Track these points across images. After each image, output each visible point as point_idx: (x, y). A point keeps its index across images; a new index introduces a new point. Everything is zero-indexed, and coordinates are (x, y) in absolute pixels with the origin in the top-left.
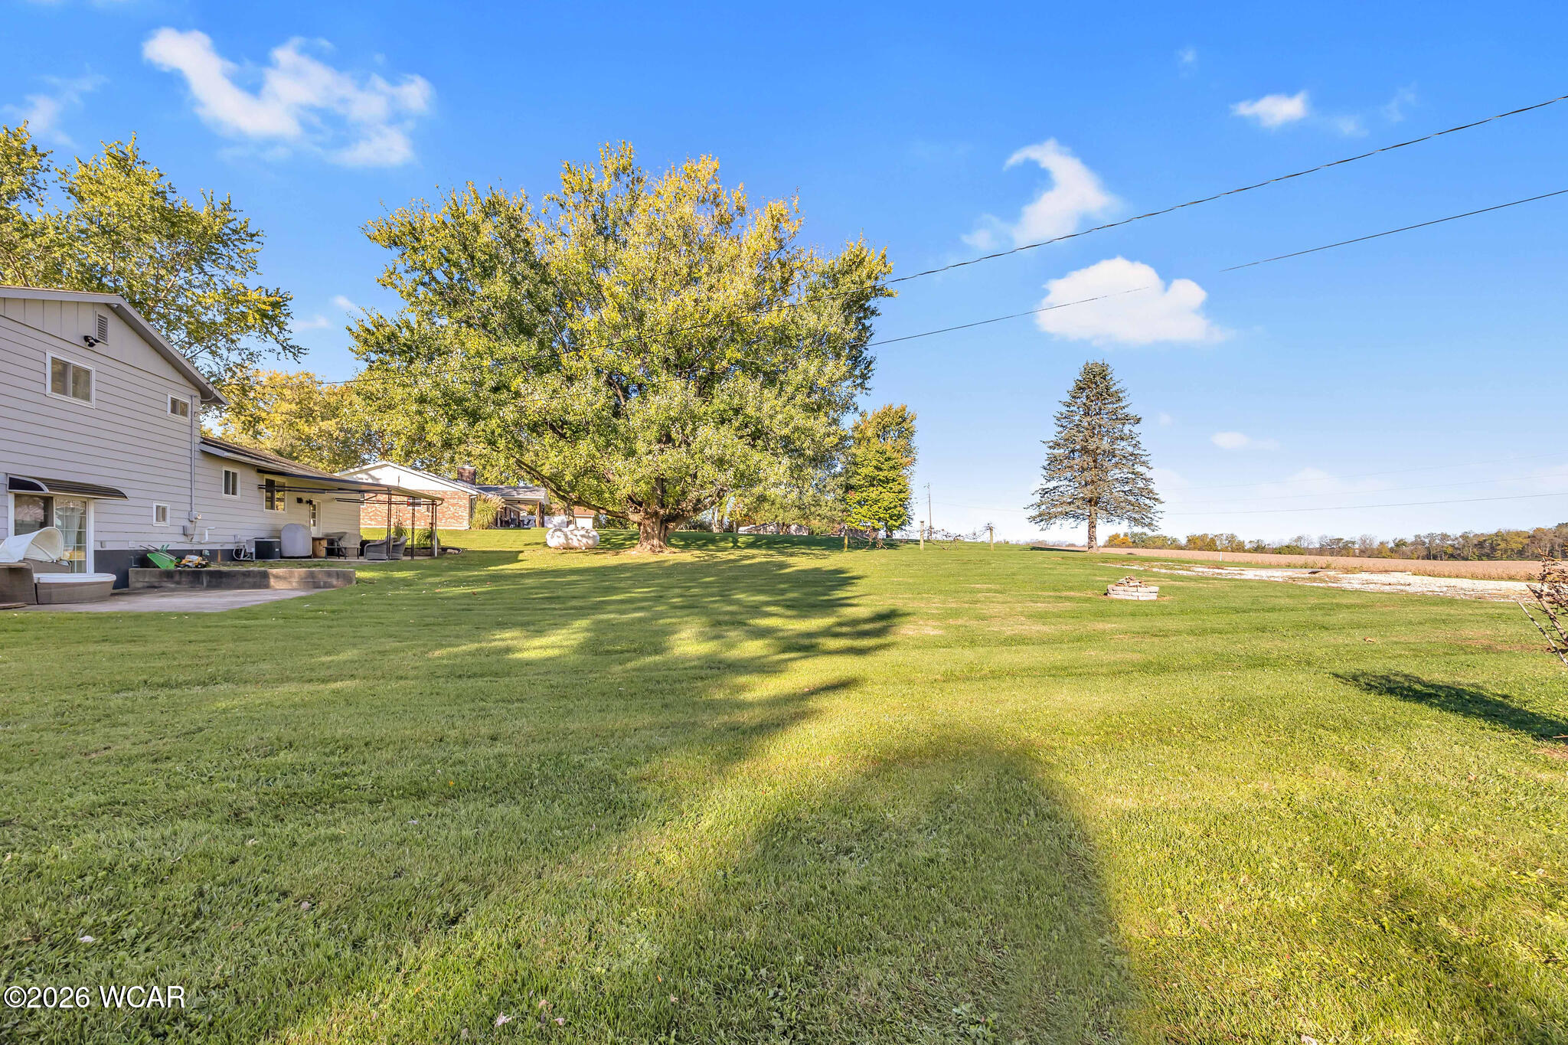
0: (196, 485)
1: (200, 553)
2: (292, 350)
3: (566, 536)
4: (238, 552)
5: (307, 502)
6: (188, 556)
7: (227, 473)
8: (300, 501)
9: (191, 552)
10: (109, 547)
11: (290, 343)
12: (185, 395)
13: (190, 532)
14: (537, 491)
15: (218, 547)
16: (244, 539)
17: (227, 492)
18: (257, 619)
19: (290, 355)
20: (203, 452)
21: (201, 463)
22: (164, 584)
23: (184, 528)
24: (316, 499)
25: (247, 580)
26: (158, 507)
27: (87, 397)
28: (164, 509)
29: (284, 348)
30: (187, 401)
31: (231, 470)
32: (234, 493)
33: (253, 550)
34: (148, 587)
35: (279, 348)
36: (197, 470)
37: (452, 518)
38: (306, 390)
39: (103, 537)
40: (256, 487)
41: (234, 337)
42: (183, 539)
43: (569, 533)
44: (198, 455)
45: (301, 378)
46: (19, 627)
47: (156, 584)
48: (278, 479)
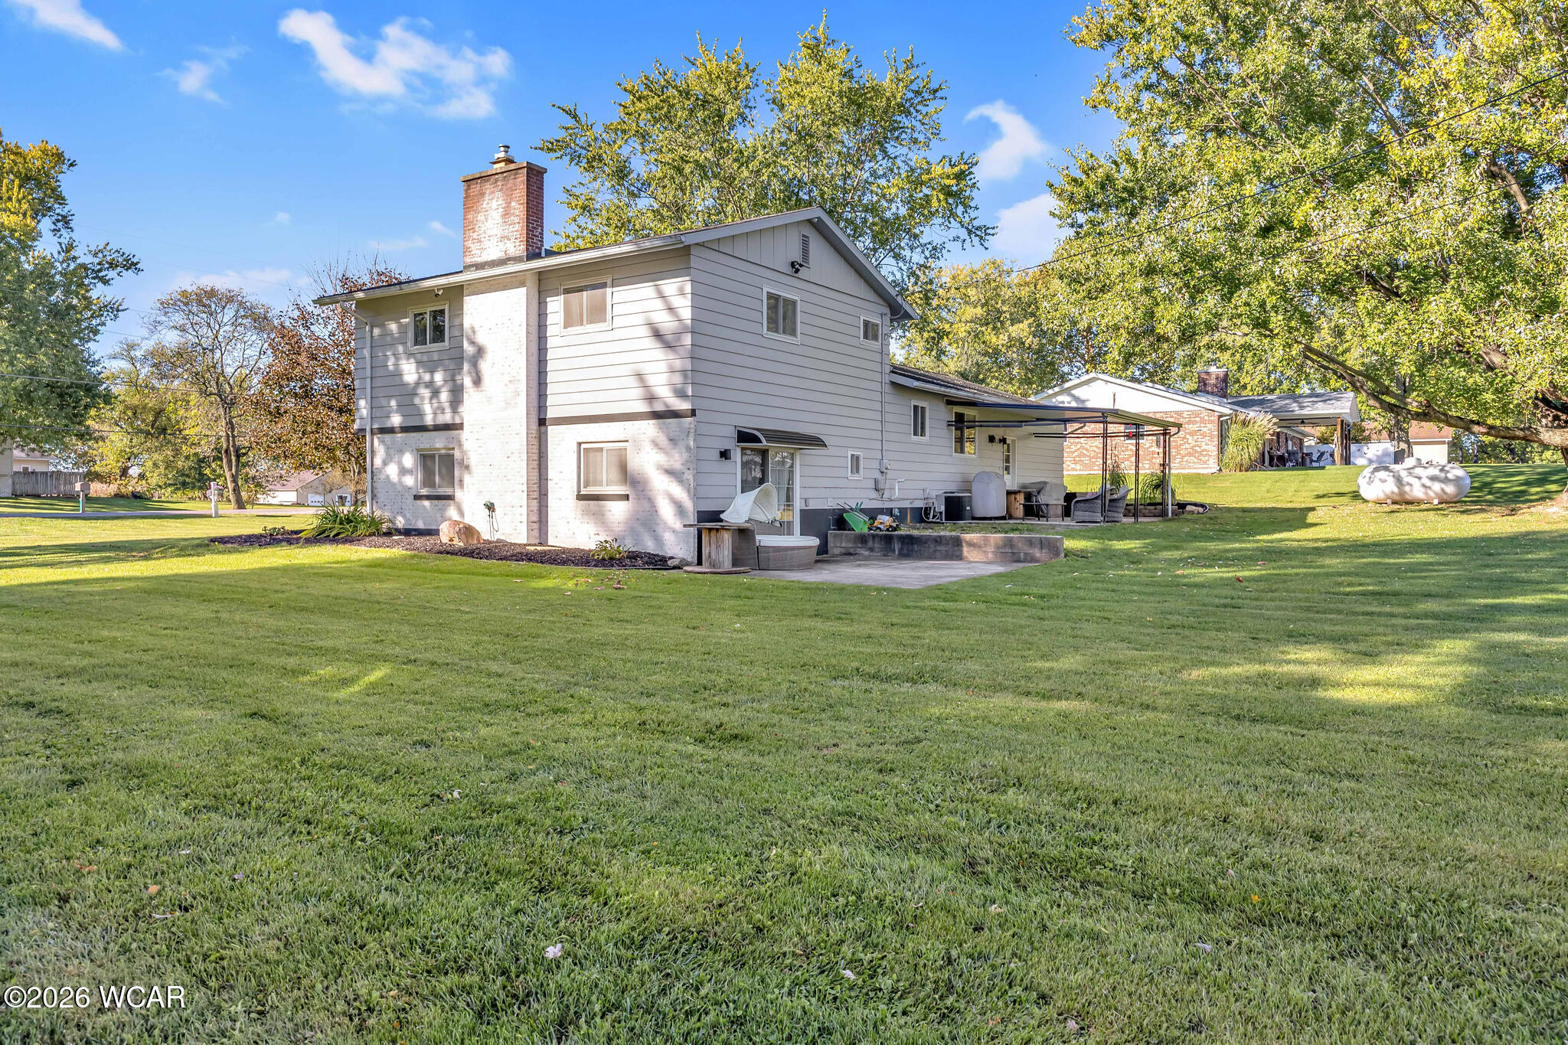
0: (888, 427)
1: (889, 512)
2: (979, 233)
3: (1399, 480)
4: (927, 510)
5: (1000, 441)
6: (879, 517)
7: (916, 407)
8: (992, 439)
9: (882, 511)
10: (814, 505)
11: (976, 223)
12: (875, 314)
13: (881, 486)
14: (1337, 399)
15: (906, 504)
16: (934, 494)
17: (915, 434)
18: (956, 601)
19: (976, 240)
20: (893, 384)
21: (890, 396)
22: (859, 551)
23: (876, 481)
24: (1011, 434)
25: (938, 548)
26: (852, 455)
27: (793, 333)
28: (858, 458)
29: (970, 232)
30: (878, 321)
31: (921, 404)
32: (923, 434)
33: (943, 508)
34: (845, 554)
35: (964, 234)
36: (888, 408)
37: (1190, 454)
38: (993, 285)
39: (809, 494)
40: (945, 423)
41: (917, 231)
42: (874, 494)
43: (1403, 474)
44: (888, 388)
45: (989, 270)
46: (749, 593)
47: (852, 551)
48: (969, 412)
